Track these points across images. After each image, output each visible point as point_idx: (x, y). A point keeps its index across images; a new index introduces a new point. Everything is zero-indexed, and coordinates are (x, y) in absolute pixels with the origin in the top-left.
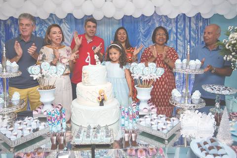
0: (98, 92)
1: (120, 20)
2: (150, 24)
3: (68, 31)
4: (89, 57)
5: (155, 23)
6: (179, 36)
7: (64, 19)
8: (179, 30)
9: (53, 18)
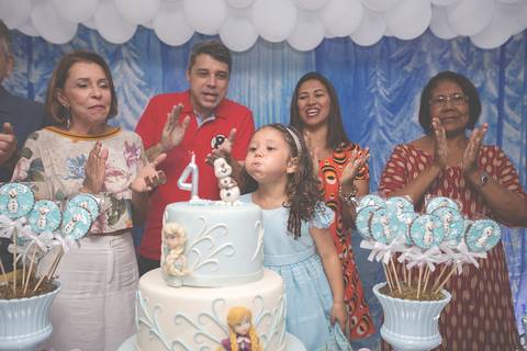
0: (223, 321)
1: (309, 52)
2: (409, 69)
3: (140, 87)
4: (193, 165)
5: (426, 65)
6: (507, 110)
7: (126, 44)
8: (508, 90)
9: (88, 41)
